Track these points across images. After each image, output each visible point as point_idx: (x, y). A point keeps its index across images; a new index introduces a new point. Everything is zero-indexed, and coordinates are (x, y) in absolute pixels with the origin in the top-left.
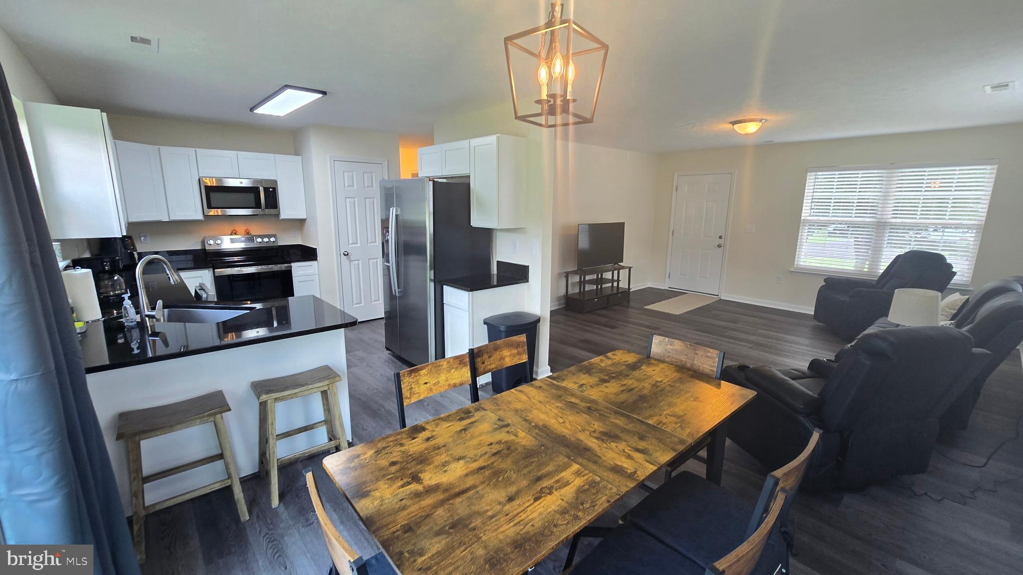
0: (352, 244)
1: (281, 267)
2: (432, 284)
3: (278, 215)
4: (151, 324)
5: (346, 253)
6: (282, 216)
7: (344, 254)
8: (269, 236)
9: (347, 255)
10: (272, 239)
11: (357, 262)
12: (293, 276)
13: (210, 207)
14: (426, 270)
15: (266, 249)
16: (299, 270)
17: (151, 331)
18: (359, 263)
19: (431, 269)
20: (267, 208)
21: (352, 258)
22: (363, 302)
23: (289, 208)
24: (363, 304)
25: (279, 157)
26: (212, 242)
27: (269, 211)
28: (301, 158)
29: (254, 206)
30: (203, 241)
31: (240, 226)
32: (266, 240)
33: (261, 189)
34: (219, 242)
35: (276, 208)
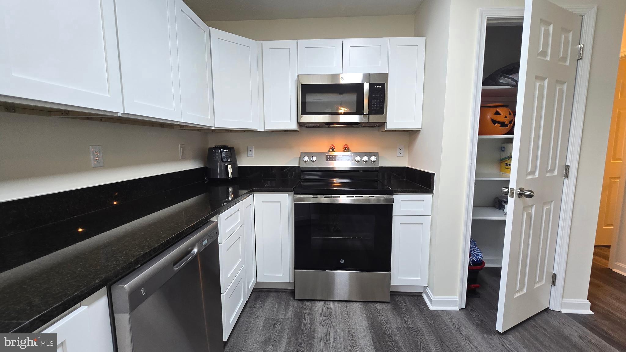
1: (379, 200)
3: (383, 124)
6: (389, 126)
8: (369, 154)
10: (373, 158)
12: (394, 214)
13: (304, 111)
15: (364, 171)
16: (403, 205)
20: (370, 112)
25: (395, 41)
26: (306, 158)
27: (372, 118)
28: (424, 38)
29: (355, 111)
30: (300, 158)
31: (339, 141)
32: (358, 158)
33: (366, 87)
34: (314, 159)
35: (383, 113)
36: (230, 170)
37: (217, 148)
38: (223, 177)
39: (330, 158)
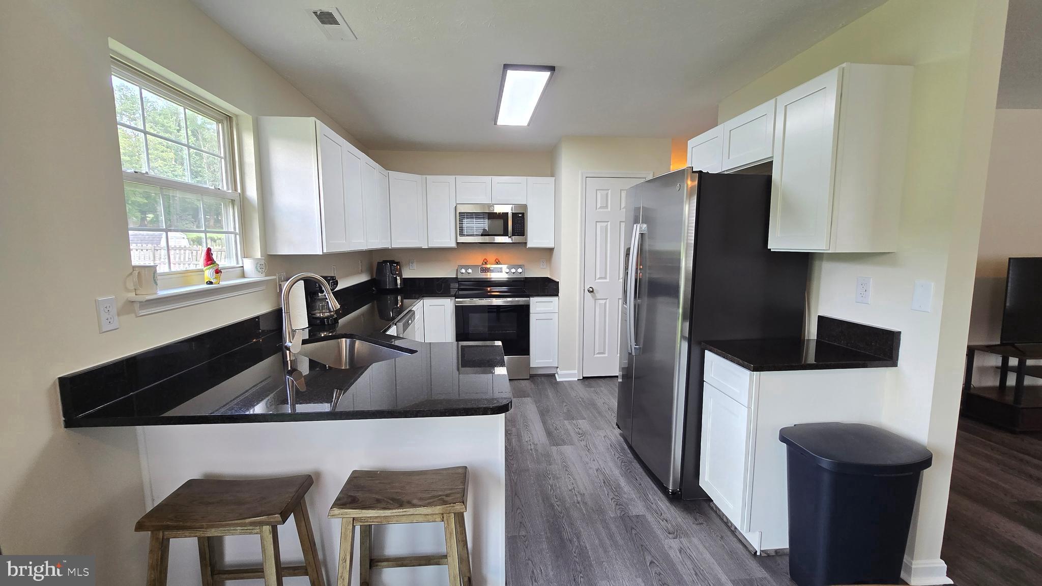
0: (600, 278)
1: (521, 301)
2: (685, 345)
3: (525, 243)
4: (293, 358)
5: (591, 290)
6: (529, 245)
7: (588, 291)
8: (516, 267)
9: (592, 292)
10: (520, 270)
11: (603, 302)
12: (531, 311)
13: (462, 234)
14: (676, 319)
15: (513, 281)
16: (538, 306)
17: (291, 367)
18: (605, 303)
19: (684, 318)
20: (513, 235)
21: (598, 296)
22: (607, 352)
23: (536, 237)
24: (606, 355)
25: (531, 179)
26: (463, 271)
27: (517, 239)
28: (554, 178)
29: (502, 233)
30: (457, 270)
31: (491, 255)
32: (513, 270)
33: (510, 216)
34: (470, 271)
35: (523, 235)
36: (399, 282)
37: (385, 262)
38: (391, 287)
39: (483, 270)
